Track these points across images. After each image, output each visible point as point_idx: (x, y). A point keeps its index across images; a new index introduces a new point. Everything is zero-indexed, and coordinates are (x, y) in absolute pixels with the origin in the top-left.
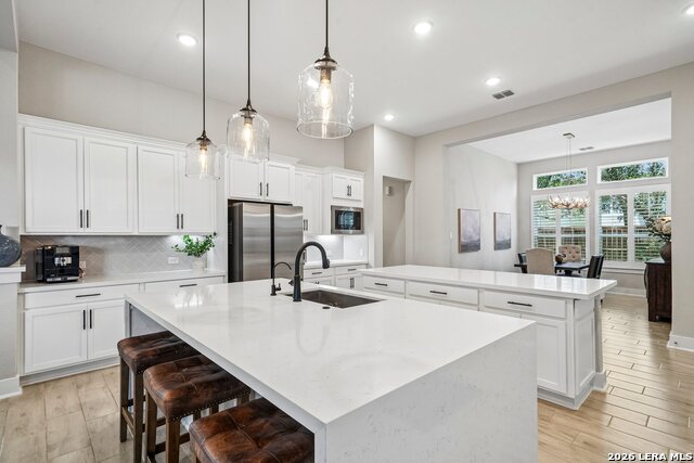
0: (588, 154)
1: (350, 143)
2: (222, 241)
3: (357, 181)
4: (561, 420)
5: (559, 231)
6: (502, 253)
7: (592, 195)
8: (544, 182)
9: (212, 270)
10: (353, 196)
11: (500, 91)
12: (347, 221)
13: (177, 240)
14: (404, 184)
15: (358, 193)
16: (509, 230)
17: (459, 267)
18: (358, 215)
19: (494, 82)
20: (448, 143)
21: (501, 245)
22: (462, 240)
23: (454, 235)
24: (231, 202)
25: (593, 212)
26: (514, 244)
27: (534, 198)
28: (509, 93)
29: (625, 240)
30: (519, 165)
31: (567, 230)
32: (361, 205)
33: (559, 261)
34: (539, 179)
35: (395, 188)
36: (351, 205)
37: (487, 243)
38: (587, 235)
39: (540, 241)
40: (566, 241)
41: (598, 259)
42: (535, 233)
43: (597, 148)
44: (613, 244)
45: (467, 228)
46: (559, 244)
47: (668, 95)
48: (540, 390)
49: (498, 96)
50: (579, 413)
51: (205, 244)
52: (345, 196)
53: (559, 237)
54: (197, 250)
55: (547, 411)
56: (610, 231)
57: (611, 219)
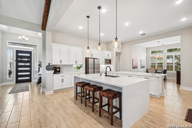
0: (163, 46)
1: (108, 44)
2: (84, 66)
3: (110, 53)
4: (155, 99)
5: (156, 64)
6: (143, 69)
7: (164, 55)
8: (153, 52)
9: (81, 72)
10: (109, 56)
11: (142, 34)
12: (108, 62)
13: (75, 66)
14: (120, 53)
15: (110, 56)
16: (144, 63)
17: (133, 72)
18: (110, 60)
19: (141, 32)
20: (130, 44)
21: (142, 67)
22: (133, 66)
23: (131, 65)
24: (86, 58)
25: (165, 59)
26: (145, 67)
27: (150, 56)
28: (144, 34)
29: (172, 66)
30: (147, 48)
31: (158, 64)
32: (111, 58)
33: (156, 71)
34: (152, 52)
35: (118, 54)
36: (109, 58)
37: (139, 67)
38: (163, 65)
39: (152, 66)
40: (158, 66)
41: (165, 70)
42: (150, 64)
43: (166, 44)
44: (170, 67)
45: (134, 63)
46: (156, 67)
47: (180, 35)
48: (150, 95)
49: (142, 35)
50: (158, 99)
51: (81, 66)
52: (108, 56)
53: (156, 65)
54: (79, 68)
55: (152, 98)
56: (168, 64)
57: (170, 61)
